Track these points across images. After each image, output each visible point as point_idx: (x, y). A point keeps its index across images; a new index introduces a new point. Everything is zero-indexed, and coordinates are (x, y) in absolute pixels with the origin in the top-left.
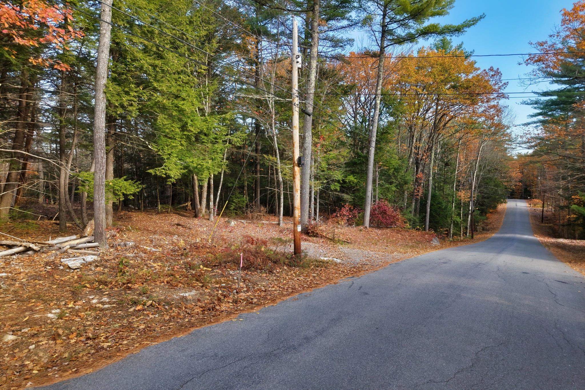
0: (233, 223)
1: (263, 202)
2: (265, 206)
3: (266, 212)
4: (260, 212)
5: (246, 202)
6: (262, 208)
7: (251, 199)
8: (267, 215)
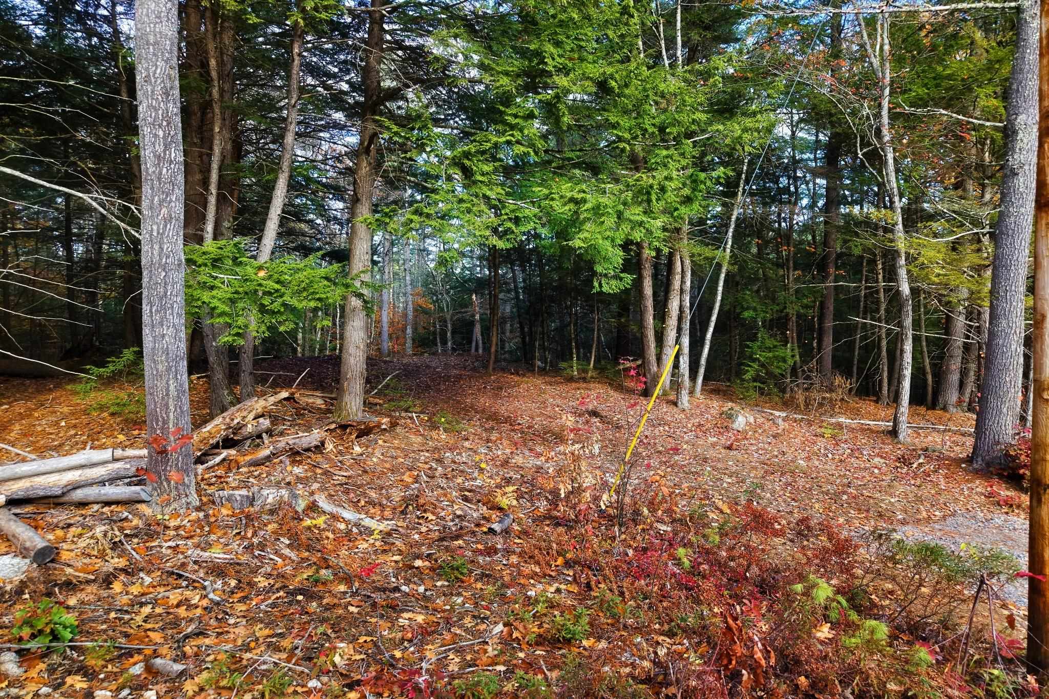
0: (743, 420)
1: (842, 365)
2: (848, 374)
3: (850, 390)
4: (831, 390)
5: (790, 362)
6: (838, 380)
7: (807, 353)
8: (854, 402)
